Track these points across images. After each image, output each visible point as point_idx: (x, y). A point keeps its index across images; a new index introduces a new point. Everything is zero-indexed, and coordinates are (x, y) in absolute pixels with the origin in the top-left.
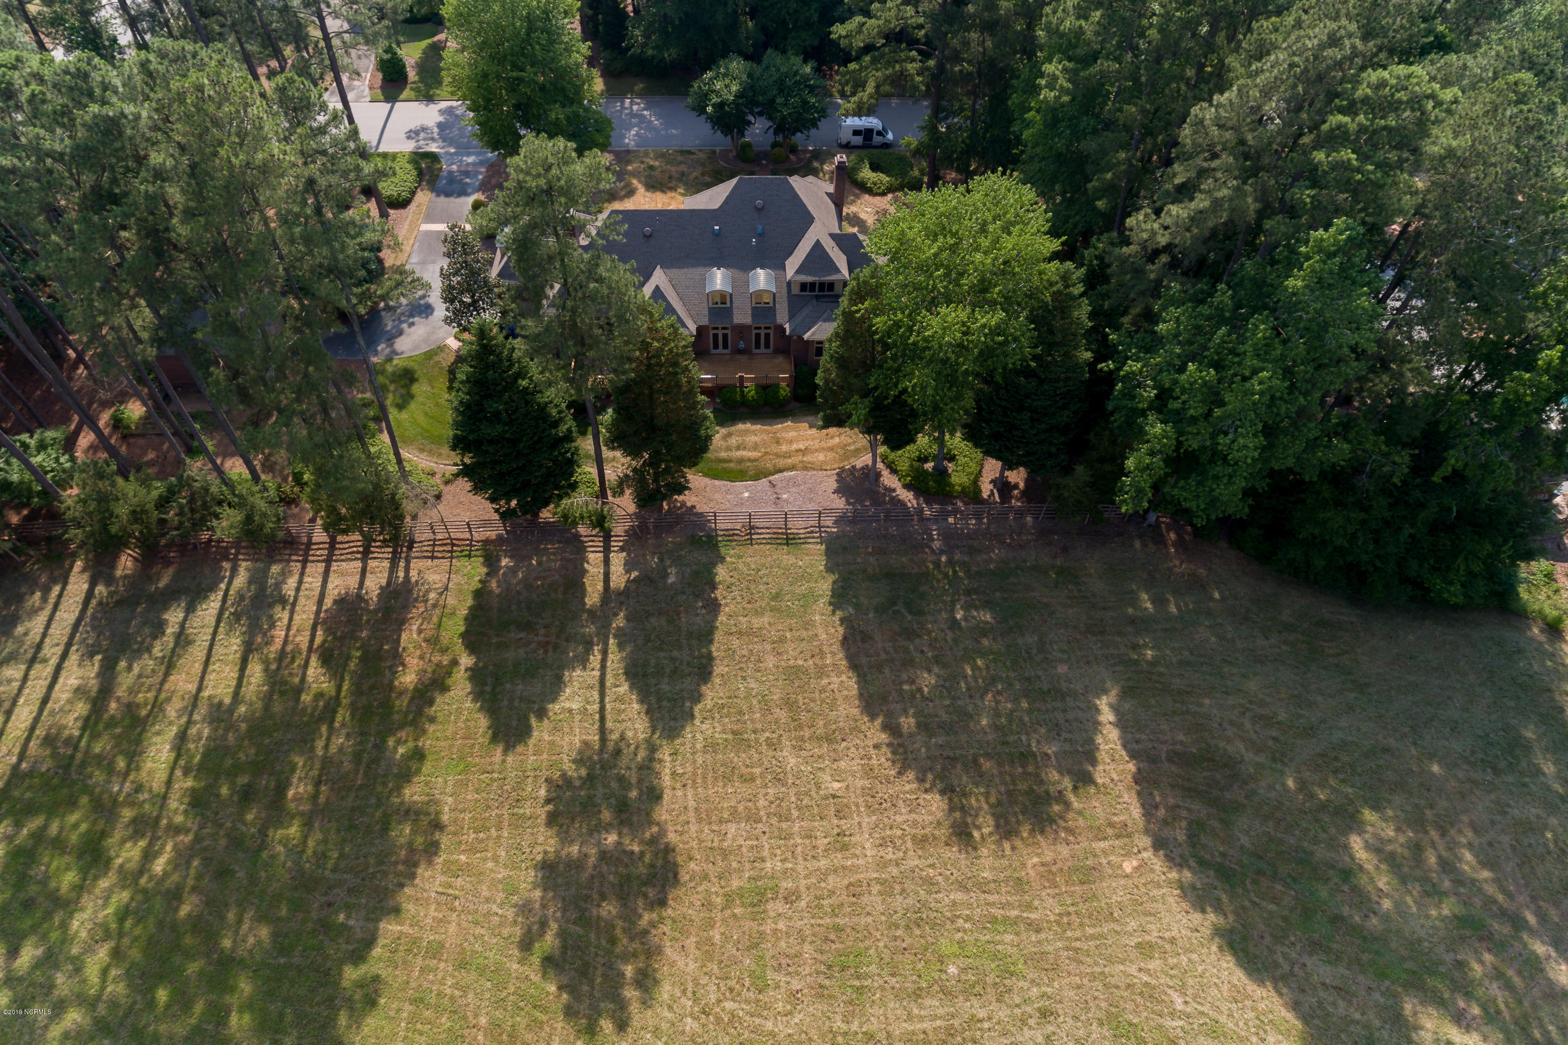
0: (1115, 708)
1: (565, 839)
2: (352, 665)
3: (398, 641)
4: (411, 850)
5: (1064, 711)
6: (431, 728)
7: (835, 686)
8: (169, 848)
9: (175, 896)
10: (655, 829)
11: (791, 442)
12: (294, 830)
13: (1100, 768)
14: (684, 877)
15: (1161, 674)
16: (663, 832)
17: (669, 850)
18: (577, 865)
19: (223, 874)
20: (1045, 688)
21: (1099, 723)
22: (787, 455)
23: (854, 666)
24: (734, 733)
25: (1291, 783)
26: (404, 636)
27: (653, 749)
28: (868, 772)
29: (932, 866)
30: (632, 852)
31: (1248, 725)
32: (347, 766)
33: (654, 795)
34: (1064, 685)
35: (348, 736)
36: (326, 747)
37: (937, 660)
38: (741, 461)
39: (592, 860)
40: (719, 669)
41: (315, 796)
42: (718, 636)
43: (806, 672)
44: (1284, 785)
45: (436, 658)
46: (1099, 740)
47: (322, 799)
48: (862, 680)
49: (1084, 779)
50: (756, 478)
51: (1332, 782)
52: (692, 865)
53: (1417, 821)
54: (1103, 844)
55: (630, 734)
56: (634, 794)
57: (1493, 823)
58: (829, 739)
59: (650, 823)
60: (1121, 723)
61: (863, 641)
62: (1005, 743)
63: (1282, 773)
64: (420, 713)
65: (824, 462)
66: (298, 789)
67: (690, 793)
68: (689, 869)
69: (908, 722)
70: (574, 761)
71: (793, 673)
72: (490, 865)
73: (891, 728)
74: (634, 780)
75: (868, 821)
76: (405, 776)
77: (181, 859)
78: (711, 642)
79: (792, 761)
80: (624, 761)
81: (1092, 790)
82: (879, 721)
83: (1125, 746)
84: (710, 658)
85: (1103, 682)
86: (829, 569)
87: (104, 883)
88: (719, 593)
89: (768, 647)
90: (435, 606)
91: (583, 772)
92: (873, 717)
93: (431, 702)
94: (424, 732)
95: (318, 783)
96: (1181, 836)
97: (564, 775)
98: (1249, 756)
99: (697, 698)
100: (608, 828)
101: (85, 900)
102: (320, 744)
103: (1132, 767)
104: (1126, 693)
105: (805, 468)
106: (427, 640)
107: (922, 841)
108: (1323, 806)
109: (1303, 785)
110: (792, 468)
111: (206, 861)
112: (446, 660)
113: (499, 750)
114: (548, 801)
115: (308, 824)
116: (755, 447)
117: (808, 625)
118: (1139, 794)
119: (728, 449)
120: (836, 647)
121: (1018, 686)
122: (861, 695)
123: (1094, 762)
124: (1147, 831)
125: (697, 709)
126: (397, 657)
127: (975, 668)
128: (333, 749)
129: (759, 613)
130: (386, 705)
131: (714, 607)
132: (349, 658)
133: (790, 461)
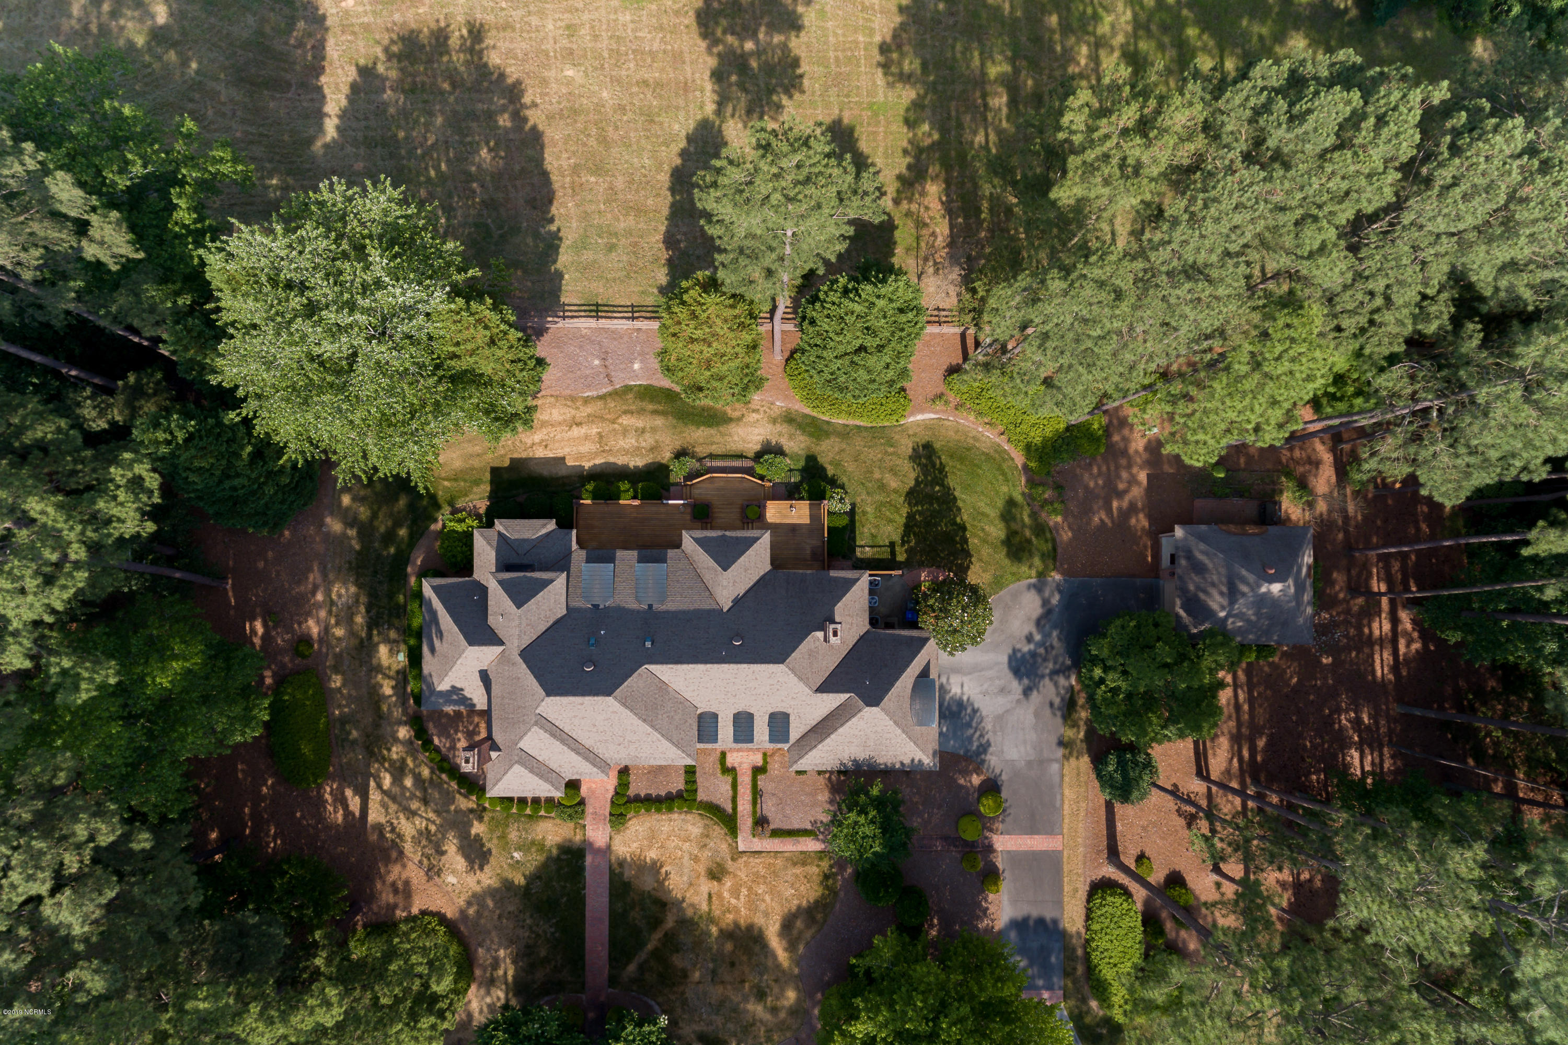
0: (321, 129)
1: (785, 47)
2: (985, 205)
3: (952, 226)
4: (899, 47)
5: (367, 127)
6: (905, 144)
7: (565, 155)
8: (1083, 62)
9: (1066, 28)
10: (715, 50)
11: (587, 437)
12: (993, 71)
13: (350, 79)
14: (692, 13)
15: (270, 161)
16: (709, 49)
17: (704, 36)
18: (772, 28)
19: (1037, 40)
20: (379, 148)
21: (339, 117)
22: (592, 419)
23: (545, 175)
24: (652, 121)
25: (194, 65)
26: (947, 231)
27: (719, 112)
28: (544, 82)
29: (502, 9)
30: (732, 34)
31: (210, 113)
32: (967, 118)
33: (718, 76)
34: (362, 151)
35: (972, 142)
36: (987, 135)
37: (470, 177)
38: (641, 412)
39: (763, 29)
40: (664, 178)
41: (984, 96)
42: (666, 211)
43: (589, 170)
44: (200, 63)
45: (914, 207)
46: (344, 102)
47: (978, 94)
48: (539, 161)
49: (366, 72)
50: (628, 389)
51: (156, 66)
52: (686, 22)
53: (104, 30)
54: (366, 20)
55: (740, 125)
56: (734, 78)
57: (41, 35)
58: (575, 112)
59: (719, 55)
60: (320, 115)
61: (535, 199)
62: (425, 102)
63: (197, 72)
64: (917, 158)
65: (553, 406)
66: (1000, 101)
67: (689, 75)
68: (690, 19)
69: (504, 121)
70: (783, 107)
71: (598, 170)
72: (840, 32)
73: (519, 118)
74: (734, 88)
75: (548, 46)
76: (917, 105)
77: (1068, 57)
78: (673, 205)
79: (605, 94)
80: (743, 104)
81: (362, 62)
82: (530, 124)
83: (324, 97)
84: (673, 190)
85: (325, 155)
86: (560, 275)
87: (1120, 39)
88: (665, 255)
89: (621, 196)
90: (926, 259)
91: (775, 98)
92: (534, 128)
93: (909, 167)
94: (910, 142)
95: (986, 105)
96: (301, 24)
97: (791, 97)
98: (221, 87)
99: (683, 154)
100: (752, 53)
101: (1129, 28)
102: (992, 137)
103: (323, 79)
104: (310, 141)
105: (573, 399)
106: (926, 225)
107: (507, 26)
108: (174, 45)
109: (185, 63)
110: (587, 401)
111: (1052, 50)
112: (905, 205)
113: (846, 121)
114: (801, 76)
115: (984, 74)
116: (625, 432)
117: (586, 216)
118: (323, 58)
119: (654, 430)
120: (559, 194)
121: (403, 152)
122: (542, 147)
123: (354, 87)
124: (327, 29)
125: (683, 144)
126: (950, 211)
127: (437, 168)
128: (982, 133)
129: (629, 233)
130: (947, 166)
131: (670, 241)
132: (991, 210)
133: (589, 410)
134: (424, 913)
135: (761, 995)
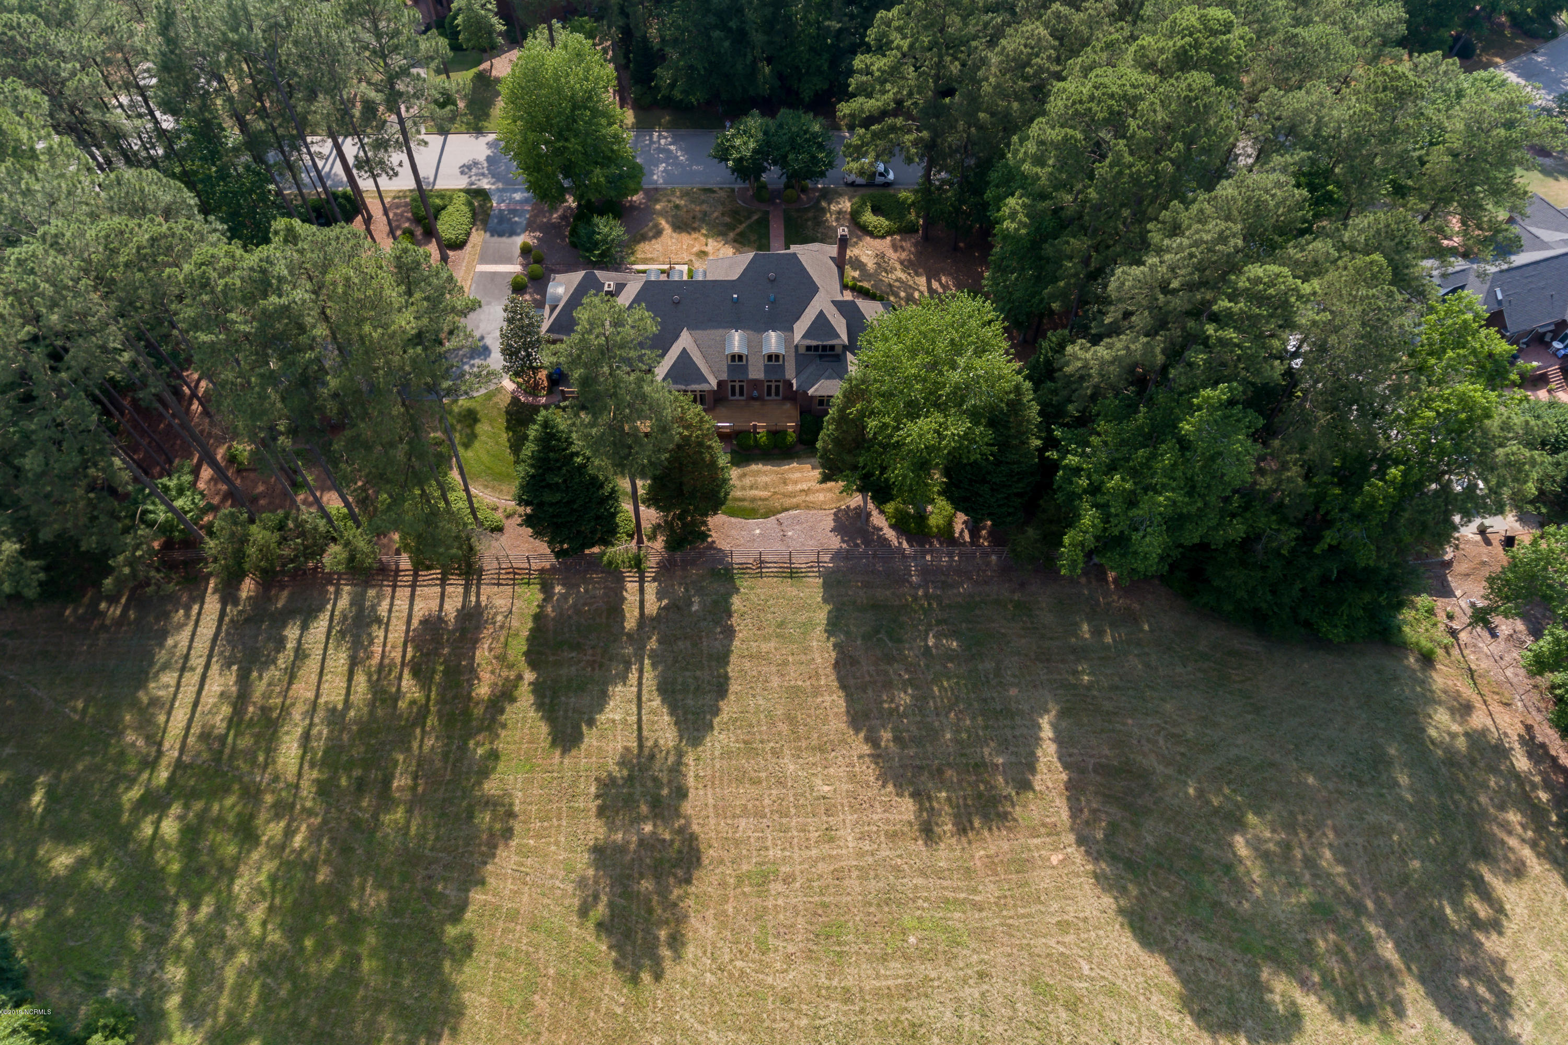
0: (1054, 727)
1: (612, 828)
2: (437, 678)
3: (473, 658)
4: (492, 835)
5: (1013, 728)
6: (503, 733)
7: (827, 704)
8: (303, 828)
9: (311, 868)
10: (682, 821)
11: (796, 482)
12: (399, 814)
13: (1038, 777)
14: (706, 862)
15: (1094, 697)
16: (688, 824)
17: (693, 837)
18: (622, 849)
19: (346, 850)
20: (998, 708)
21: (1040, 739)
22: (792, 495)
23: (843, 687)
24: (745, 742)
25: (1191, 791)
26: (478, 653)
27: (680, 754)
28: (852, 777)
29: (900, 856)
30: (664, 840)
31: (1161, 742)
32: (438, 764)
33: (681, 793)
34: (1014, 706)
35: (437, 738)
36: (421, 747)
37: (910, 682)
38: (753, 500)
39: (633, 847)
40: (734, 687)
41: (414, 788)
42: (733, 658)
43: (804, 692)
44: (1186, 793)
45: (505, 673)
46: (1039, 753)
47: (420, 789)
48: (849, 698)
49: (1025, 786)
50: (766, 516)
51: (1227, 791)
52: (711, 852)
53: (1290, 826)
54: (1037, 841)
55: (662, 742)
56: (665, 792)
57: (1351, 827)
58: (821, 749)
59: (679, 816)
60: (1058, 739)
61: (852, 665)
62: (963, 755)
63: (1185, 784)
64: (493, 720)
65: (824, 502)
66: (400, 781)
67: (710, 792)
68: (710, 854)
69: (886, 735)
70: (618, 764)
71: (794, 692)
72: (553, 848)
73: (873, 740)
74: (665, 780)
75: (851, 818)
76: (485, 773)
77: (315, 836)
78: (727, 663)
79: (792, 767)
80: (657, 765)
81: (1031, 795)
82: (862, 735)
83: (1060, 759)
84: (726, 678)
85: (1046, 703)
86: (825, 600)
87: (255, 856)
88: (734, 620)
89: (774, 669)
90: (502, 627)
91: (625, 773)
92: (857, 731)
93: (502, 711)
94: (498, 736)
95: (415, 778)
96: (1100, 835)
97: (610, 774)
98: (1160, 768)
99: (716, 712)
100: (645, 819)
101: (242, 868)
102: (415, 745)
103: (1064, 776)
104: (1062, 714)
105: (808, 508)
106: (496, 658)
107: (893, 836)
108: (1216, 811)
109: (1201, 793)
110: (797, 507)
111: (332, 840)
112: (512, 675)
113: (558, 753)
114: (597, 797)
115: (409, 811)
116: (766, 487)
117: (806, 650)
118: (1068, 799)
119: (743, 488)
120: (830, 670)
121: (976, 705)
122: (848, 712)
123: (1033, 769)
124: (1072, 829)
125: (716, 721)
126: (472, 671)
127: (941, 688)
128: (426, 749)
129: (766, 639)
130: (466, 714)
131: (730, 633)
132: (434, 671)
133: (794, 501)
134: (883, 237)
135: (677, 207)
